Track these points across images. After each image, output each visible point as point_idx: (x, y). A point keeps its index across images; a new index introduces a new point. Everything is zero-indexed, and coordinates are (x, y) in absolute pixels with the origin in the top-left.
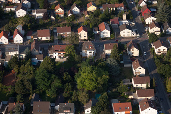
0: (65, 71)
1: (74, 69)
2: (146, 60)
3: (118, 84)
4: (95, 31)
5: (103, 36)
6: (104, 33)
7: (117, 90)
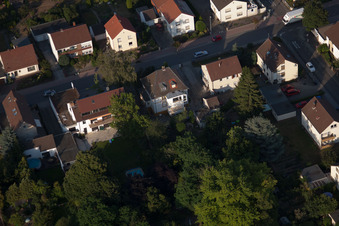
0: (146, 186)
1: (165, 170)
2: (322, 86)
3: (297, 190)
4: (148, 18)
5: (178, 30)
6: (178, 24)
7: (308, 213)
